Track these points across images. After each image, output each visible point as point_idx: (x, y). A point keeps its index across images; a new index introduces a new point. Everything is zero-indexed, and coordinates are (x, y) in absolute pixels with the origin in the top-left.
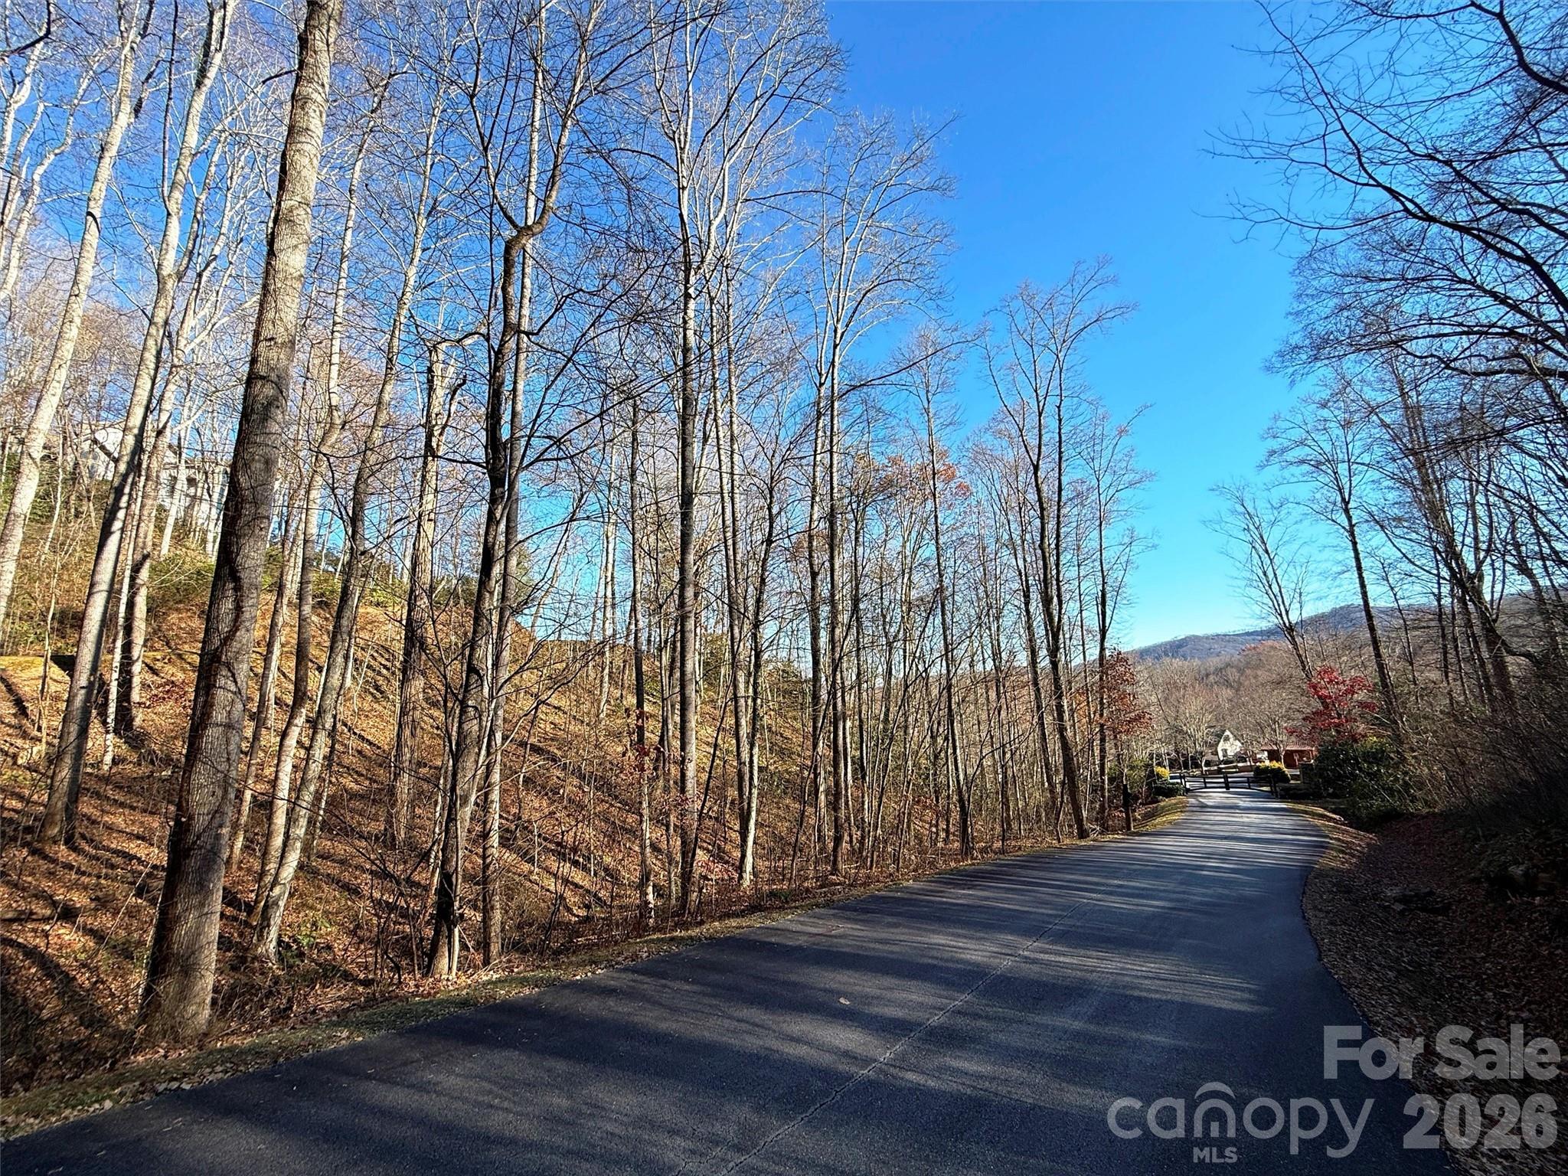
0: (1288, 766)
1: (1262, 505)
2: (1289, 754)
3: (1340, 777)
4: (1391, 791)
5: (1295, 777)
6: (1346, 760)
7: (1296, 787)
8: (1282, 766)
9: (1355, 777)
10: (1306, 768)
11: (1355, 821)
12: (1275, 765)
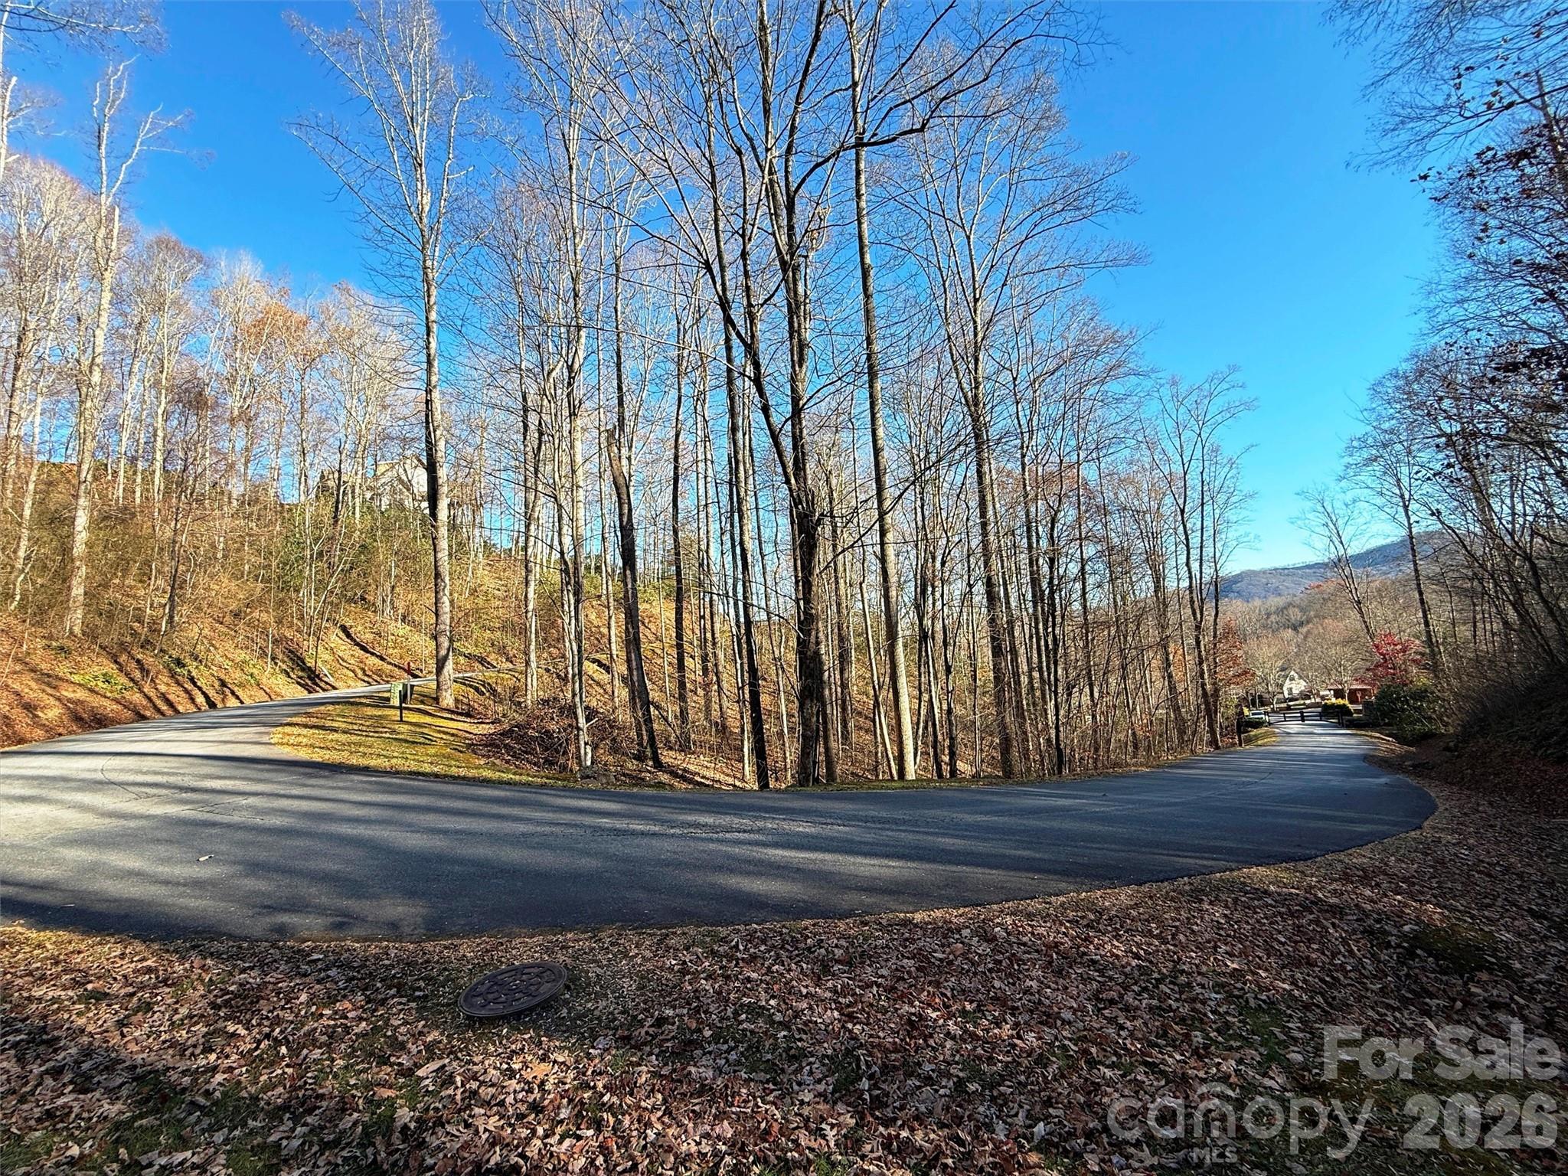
0: (1351, 702)
1: (1338, 504)
2: (1353, 692)
3: (1393, 710)
4: (1430, 719)
5: (1358, 711)
6: (1398, 699)
7: (1359, 719)
8: (1346, 702)
9: (1403, 710)
10: (1367, 705)
11: (1401, 740)
12: (1340, 702)
